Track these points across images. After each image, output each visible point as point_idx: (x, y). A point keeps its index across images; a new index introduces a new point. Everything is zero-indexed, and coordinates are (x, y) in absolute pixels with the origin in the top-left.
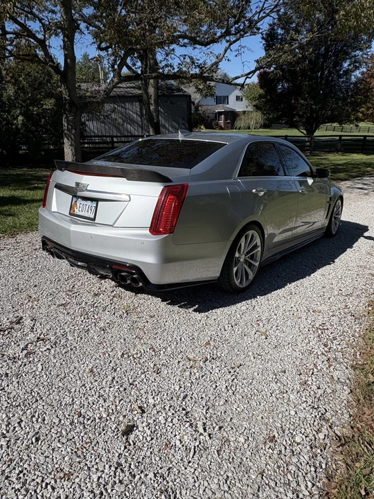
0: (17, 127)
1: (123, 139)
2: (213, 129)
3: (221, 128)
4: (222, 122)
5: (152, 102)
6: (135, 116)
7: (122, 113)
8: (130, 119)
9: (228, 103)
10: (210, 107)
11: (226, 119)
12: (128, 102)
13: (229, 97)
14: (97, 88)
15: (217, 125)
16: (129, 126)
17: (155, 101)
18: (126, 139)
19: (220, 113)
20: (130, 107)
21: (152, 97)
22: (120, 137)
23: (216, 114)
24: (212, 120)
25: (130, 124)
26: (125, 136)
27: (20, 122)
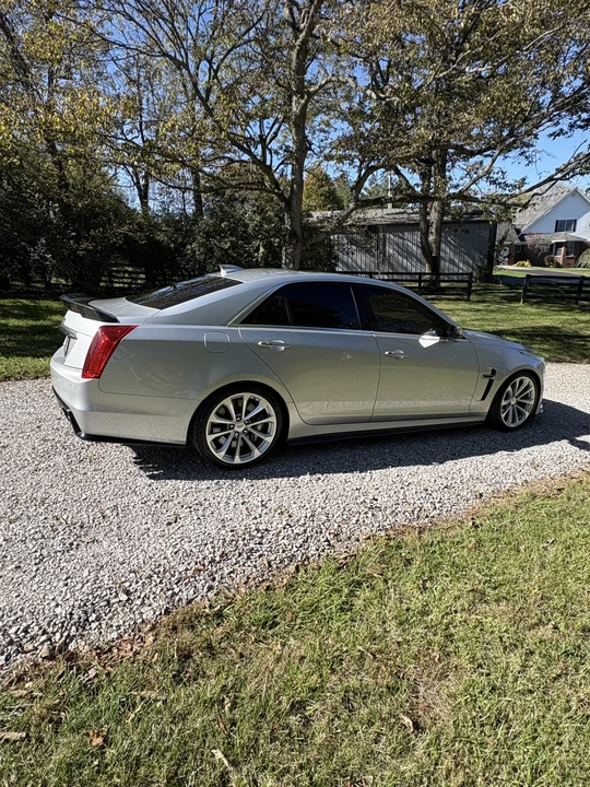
0: (257, 261)
1: (395, 277)
2: (545, 266)
3: (558, 266)
4: (560, 258)
5: (433, 230)
6: (414, 248)
7: (398, 245)
8: (407, 252)
9: (574, 230)
10: (543, 237)
11: (567, 253)
12: (408, 231)
13: (578, 222)
14: (362, 216)
15: (552, 260)
16: (405, 261)
17: (436, 229)
18: (399, 277)
19: (559, 245)
20: (410, 237)
21: (434, 225)
22: (393, 274)
23: (552, 245)
24: (544, 254)
25: (406, 258)
26: (397, 274)
27: (261, 254)
